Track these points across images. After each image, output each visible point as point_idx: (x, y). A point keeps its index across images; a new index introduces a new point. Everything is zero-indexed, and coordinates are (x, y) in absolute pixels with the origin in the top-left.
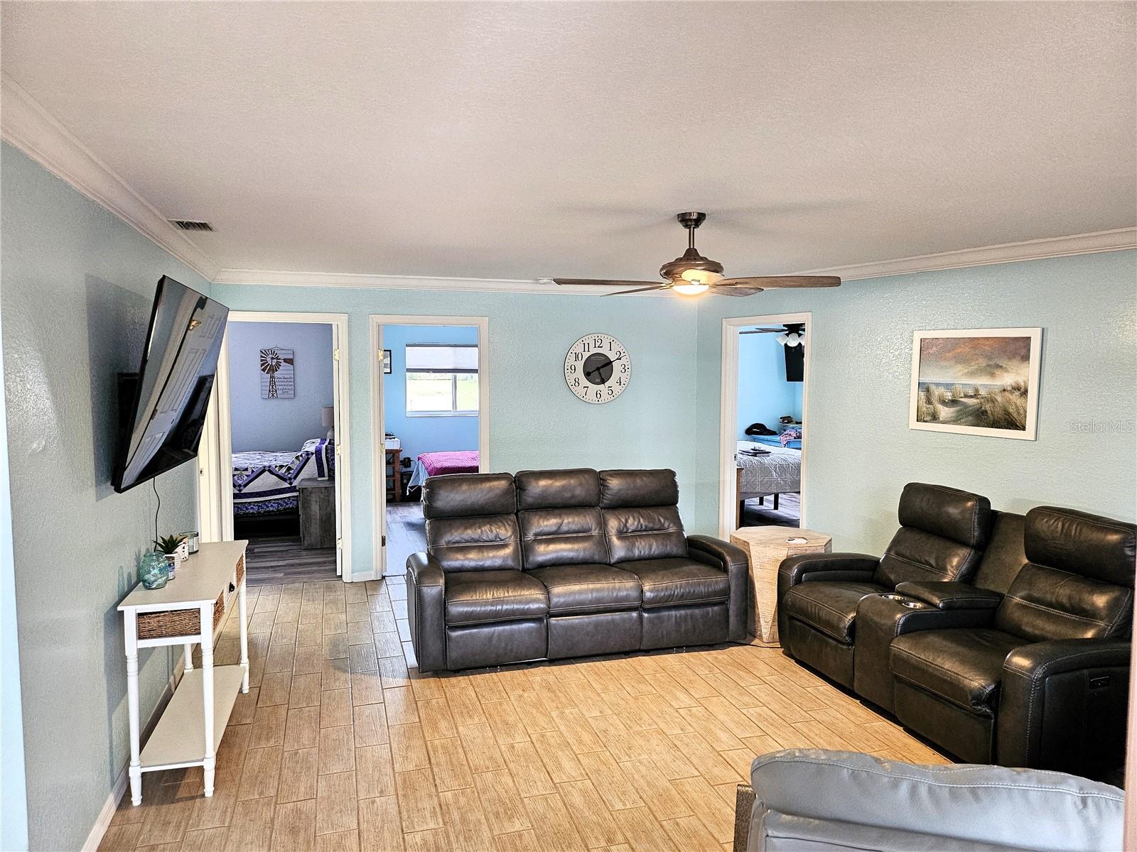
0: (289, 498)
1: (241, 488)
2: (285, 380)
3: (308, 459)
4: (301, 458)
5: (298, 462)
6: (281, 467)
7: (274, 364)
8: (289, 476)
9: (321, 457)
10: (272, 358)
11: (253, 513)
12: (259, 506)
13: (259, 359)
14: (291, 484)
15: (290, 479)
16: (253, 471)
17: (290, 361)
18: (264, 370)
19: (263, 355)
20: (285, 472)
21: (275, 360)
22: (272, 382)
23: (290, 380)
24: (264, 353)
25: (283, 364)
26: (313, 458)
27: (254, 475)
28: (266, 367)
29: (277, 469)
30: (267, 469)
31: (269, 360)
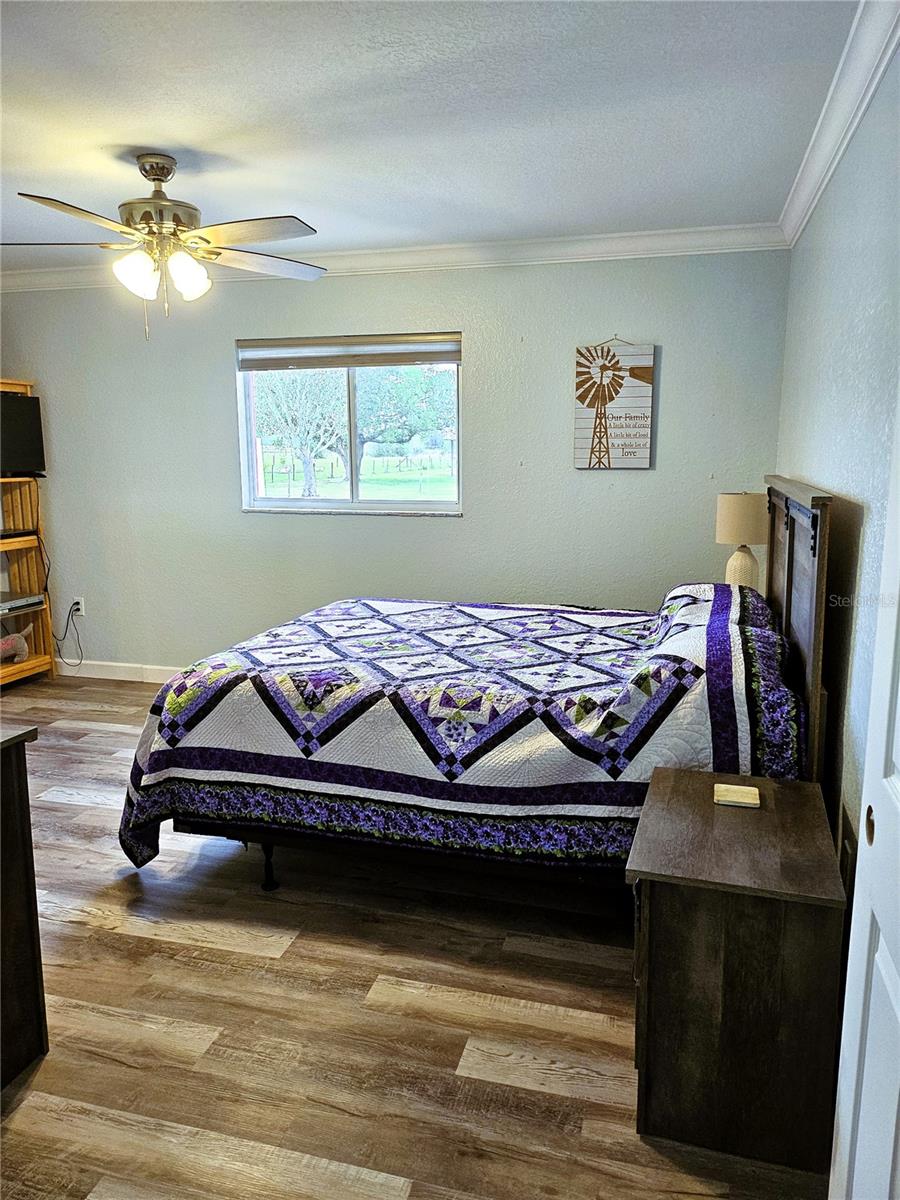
0: (605, 820)
1: (457, 767)
2: (632, 422)
3: (680, 692)
4: (654, 685)
5: (645, 698)
6: (588, 706)
7: (606, 381)
8: (611, 743)
9: (730, 690)
10: (604, 368)
11: (489, 851)
12: (509, 832)
13: (574, 369)
14: (615, 772)
15: (613, 754)
16: (494, 713)
17: (647, 375)
18: (581, 398)
19: (582, 360)
20: (598, 733)
21: (610, 373)
22: (601, 430)
23: (643, 422)
24: (585, 355)
25: (628, 381)
26: (699, 688)
27: (497, 727)
28: (588, 391)
29: (572, 713)
30: (539, 707)
31: (595, 371)
